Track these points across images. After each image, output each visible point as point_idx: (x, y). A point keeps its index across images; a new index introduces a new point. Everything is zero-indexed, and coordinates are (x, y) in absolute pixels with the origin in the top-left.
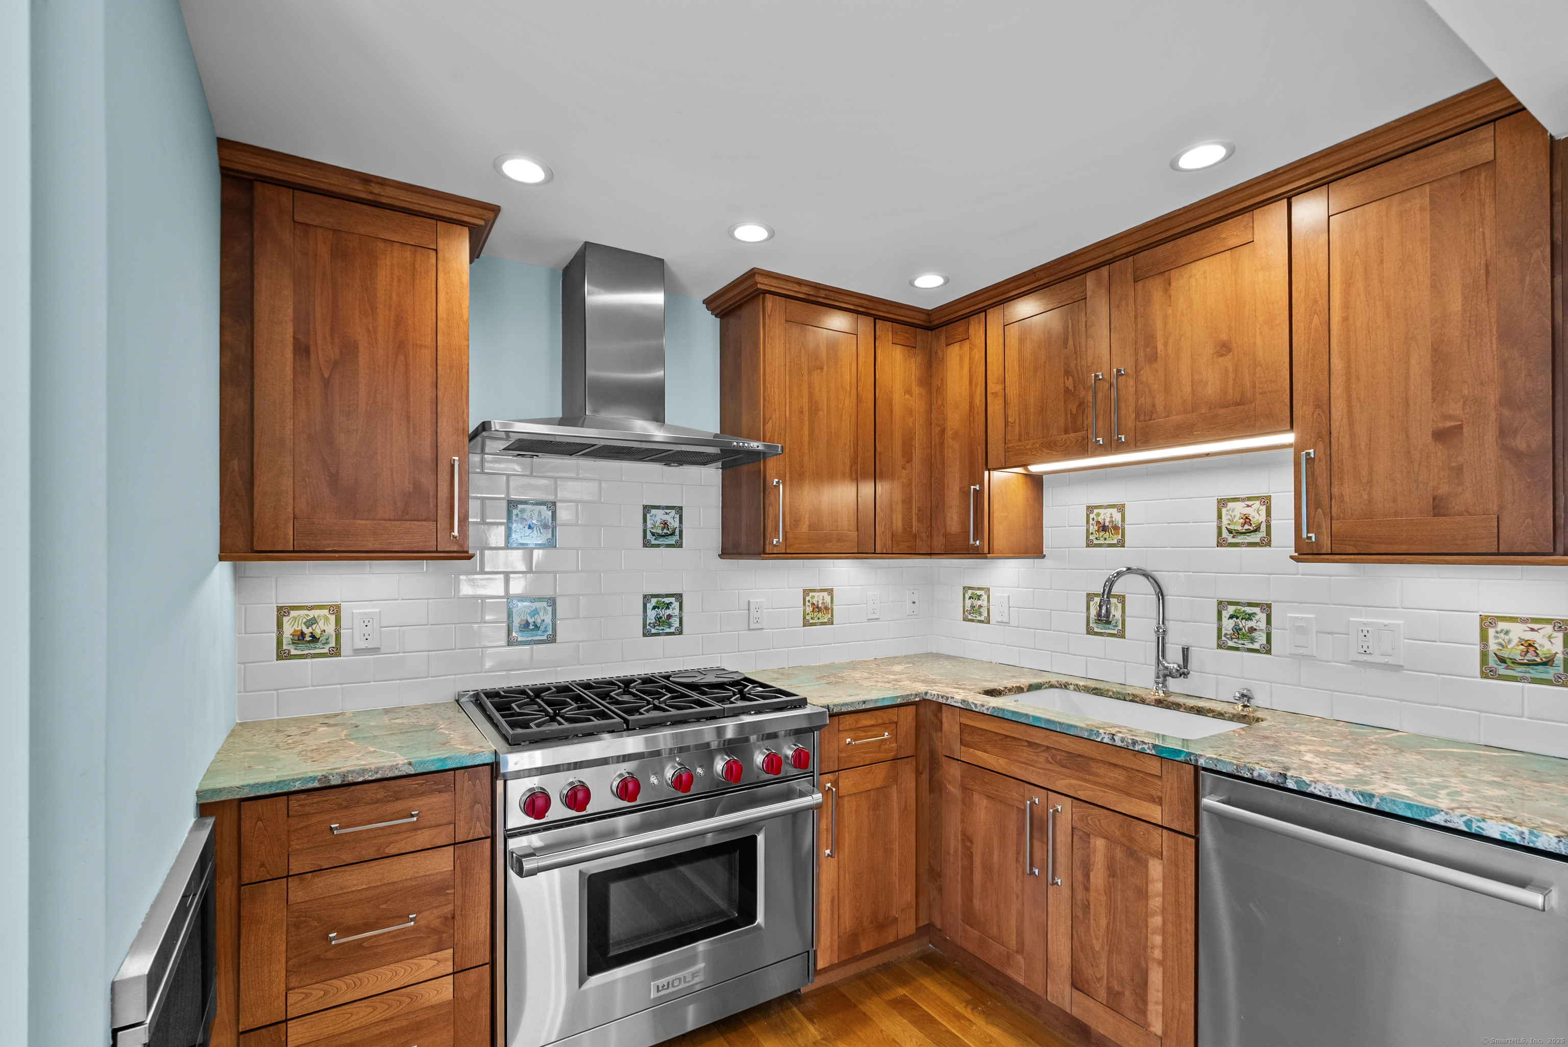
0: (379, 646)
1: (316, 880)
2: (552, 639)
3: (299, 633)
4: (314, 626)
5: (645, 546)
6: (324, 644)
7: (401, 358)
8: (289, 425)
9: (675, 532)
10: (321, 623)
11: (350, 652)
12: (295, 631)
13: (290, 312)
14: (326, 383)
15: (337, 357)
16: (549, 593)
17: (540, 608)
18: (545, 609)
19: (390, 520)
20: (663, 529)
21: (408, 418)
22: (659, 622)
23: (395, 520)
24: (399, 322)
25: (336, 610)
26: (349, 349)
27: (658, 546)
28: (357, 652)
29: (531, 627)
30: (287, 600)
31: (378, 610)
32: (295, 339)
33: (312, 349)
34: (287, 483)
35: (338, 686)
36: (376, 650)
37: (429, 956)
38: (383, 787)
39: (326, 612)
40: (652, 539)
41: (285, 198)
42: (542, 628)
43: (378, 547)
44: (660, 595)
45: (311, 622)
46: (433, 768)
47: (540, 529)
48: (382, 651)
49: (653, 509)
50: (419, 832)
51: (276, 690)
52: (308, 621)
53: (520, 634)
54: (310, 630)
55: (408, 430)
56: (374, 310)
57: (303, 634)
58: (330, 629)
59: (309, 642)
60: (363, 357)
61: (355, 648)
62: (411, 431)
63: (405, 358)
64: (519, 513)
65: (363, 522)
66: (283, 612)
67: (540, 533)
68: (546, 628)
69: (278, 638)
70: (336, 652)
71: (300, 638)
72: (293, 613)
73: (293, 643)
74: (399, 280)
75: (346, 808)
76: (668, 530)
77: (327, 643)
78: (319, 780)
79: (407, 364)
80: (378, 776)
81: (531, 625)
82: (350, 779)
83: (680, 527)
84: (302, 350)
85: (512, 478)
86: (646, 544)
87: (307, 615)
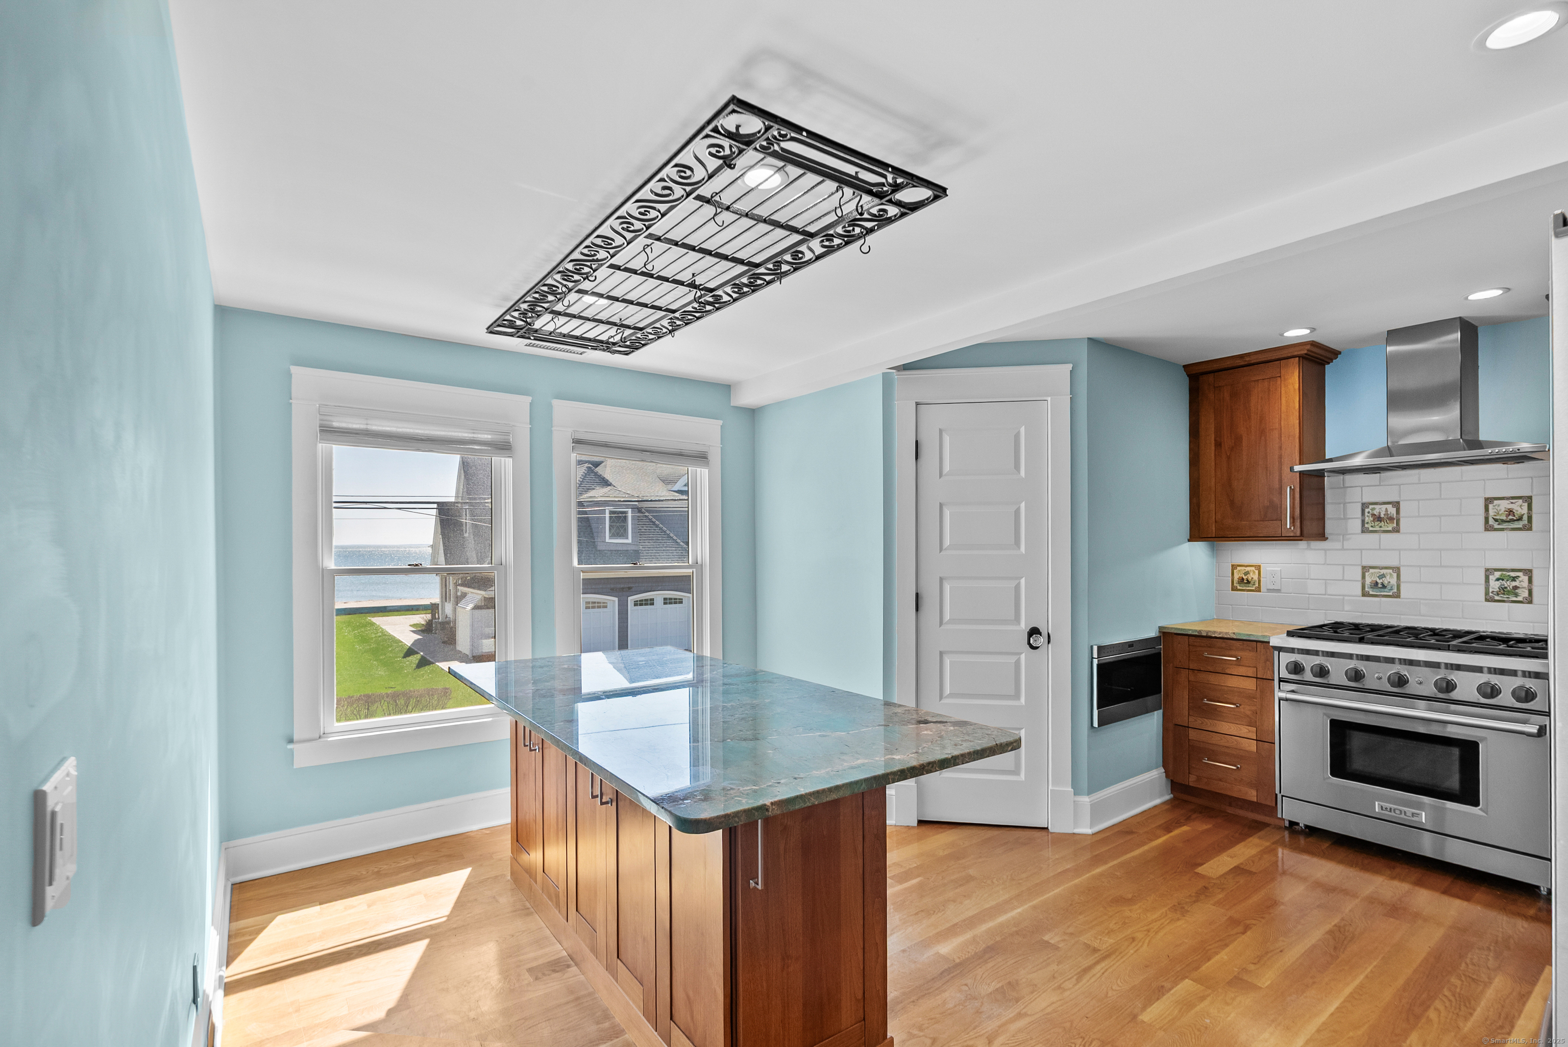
0: (1279, 588)
1: (1199, 674)
2: (1397, 595)
3: (1241, 578)
4: (1248, 575)
5: (1486, 529)
6: (1253, 585)
7: (1263, 438)
8: (1213, 480)
9: (1522, 518)
10: (1251, 574)
11: (1266, 591)
12: (1240, 577)
13: (1213, 429)
14: (1229, 458)
15: (1233, 445)
16: (1395, 563)
17: (1386, 574)
18: (1391, 574)
19: (1258, 521)
20: (1507, 516)
21: (1267, 468)
22: (1504, 591)
23: (1261, 521)
24: (1262, 419)
25: (1258, 568)
26: (1238, 439)
27: (1502, 530)
28: (1269, 590)
29: (1380, 586)
30: (1236, 562)
31: (1279, 569)
32: (1215, 440)
33: (1222, 445)
34: (1212, 506)
35: (1260, 608)
36: (1278, 591)
37: (1245, 727)
38: (1225, 642)
39: (1253, 568)
40: (1495, 525)
41: (1211, 378)
42: (1389, 587)
43: (1252, 534)
44: (1505, 569)
45: (1247, 573)
46: (1244, 638)
47: (1386, 521)
48: (1282, 591)
49: (1496, 500)
50: (1240, 667)
51: (1231, 605)
52: (1245, 572)
53: (1371, 589)
54: (1246, 577)
55: (1267, 473)
56: (1249, 418)
57: (1243, 579)
58: (1256, 577)
59: (1246, 583)
60: (1245, 443)
61: (1268, 588)
62: (1268, 474)
63: (1265, 438)
64: (1370, 511)
65: (1245, 522)
66: (1234, 567)
67: (1387, 523)
68: (1392, 587)
69: (1232, 580)
70: (1258, 590)
71: (1241, 580)
72: (1239, 568)
73: (1239, 583)
74: (1262, 398)
75: (1209, 647)
76: (1514, 516)
77: (1254, 585)
78: (1198, 632)
79: (1266, 441)
80: (1221, 636)
81: (1379, 584)
82: (1209, 634)
83: (1528, 513)
84: (1218, 445)
85: (1363, 488)
86: (1488, 528)
87: (1245, 570)
